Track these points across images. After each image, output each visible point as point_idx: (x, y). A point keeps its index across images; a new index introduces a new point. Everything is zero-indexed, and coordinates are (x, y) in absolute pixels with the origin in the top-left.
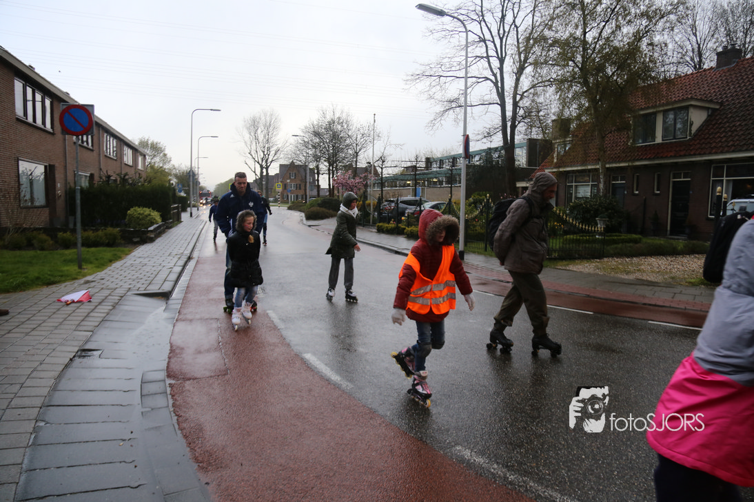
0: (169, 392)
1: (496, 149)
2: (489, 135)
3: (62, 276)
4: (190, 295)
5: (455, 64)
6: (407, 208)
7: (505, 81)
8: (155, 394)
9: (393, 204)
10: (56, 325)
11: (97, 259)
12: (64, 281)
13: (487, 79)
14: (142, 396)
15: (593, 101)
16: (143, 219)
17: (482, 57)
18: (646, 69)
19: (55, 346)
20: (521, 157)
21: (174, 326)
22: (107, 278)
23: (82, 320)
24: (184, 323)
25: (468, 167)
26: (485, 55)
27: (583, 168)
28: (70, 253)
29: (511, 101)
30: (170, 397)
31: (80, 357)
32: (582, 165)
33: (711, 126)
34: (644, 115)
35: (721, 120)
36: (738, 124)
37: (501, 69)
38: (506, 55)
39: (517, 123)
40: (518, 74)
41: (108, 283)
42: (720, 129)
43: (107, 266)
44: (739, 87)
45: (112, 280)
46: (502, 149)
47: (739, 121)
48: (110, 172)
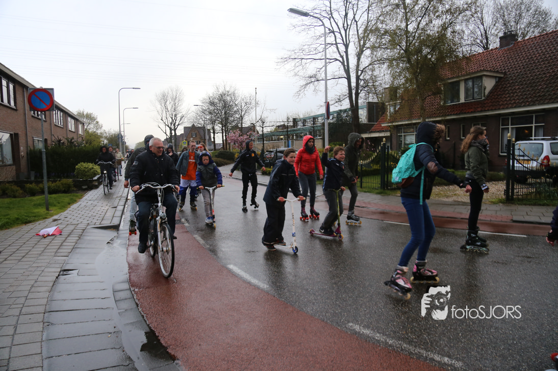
0: (135, 297)
1: (345, 111)
2: (340, 100)
3: (35, 217)
5: (313, 50)
7: (350, 61)
8: (126, 299)
9: (273, 154)
10: (40, 252)
11: (59, 203)
12: (38, 220)
13: (337, 60)
14: (116, 301)
15: (415, 74)
16: (88, 171)
17: (332, 44)
18: (451, 51)
19: (43, 268)
20: (363, 114)
21: (127, 250)
22: (70, 217)
23: (59, 249)
24: (134, 247)
25: (329, 124)
26: (334, 42)
27: (410, 122)
28: (38, 199)
29: (355, 75)
30: (136, 300)
31: (63, 275)
32: (408, 120)
33: (498, 90)
34: (451, 83)
35: (505, 85)
36: (517, 87)
37: (346, 52)
38: (349, 42)
39: (359, 91)
40: (359, 55)
41: (71, 220)
42: (505, 91)
43: (67, 208)
44: (516, 61)
45: (74, 217)
46: (349, 111)
47: (517, 85)
48: (60, 137)
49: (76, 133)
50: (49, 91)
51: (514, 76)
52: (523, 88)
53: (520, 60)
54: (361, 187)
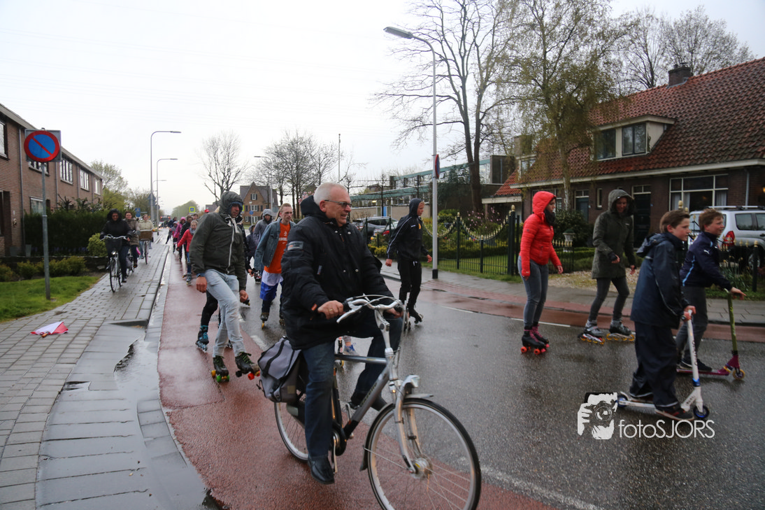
0: (168, 421)
1: (461, 167)
2: (453, 153)
3: (30, 308)
4: (168, 323)
5: (417, 84)
6: (374, 228)
7: (468, 99)
8: (155, 423)
9: (361, 224)
10: (36, 358)
11: (64, 289)
12: (34, 313)
13: (450, 97)
14: (141, 426)
15: (555, 118)
17: (444, 76)
18: (603, 88)
19: (40, 380)
20: (485, 172)
21: (158, 355)
22: (79, 308)
23: (63, 353)
24: (168, 351)
25: (439, 185)
26: (447, 74)
27: (547, 184)
29: (474, 118)
30: (170, 425)
31: (68, 389)
32: (549, 178)
33: (667, 141)
34: (603, 131)
35: (676, 136)
36: (692, 139)
37: (463, 87)
38: (467, 74)
39: (481, 140)
40: (481, 92)
41: (81, 314)
42: (676, 143)
43: (76, 296)
44: (691, 103)
45: (85, 310)
46: (466, 167)
47: (693, 136)
48: (69, 198)
49: (90, 193)
50: (54, 134)
51: (688, 123)
52: (699, 140)
53: (696, 102)
54: (482, 271)
